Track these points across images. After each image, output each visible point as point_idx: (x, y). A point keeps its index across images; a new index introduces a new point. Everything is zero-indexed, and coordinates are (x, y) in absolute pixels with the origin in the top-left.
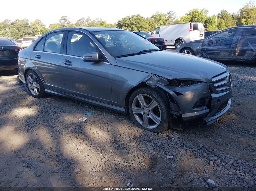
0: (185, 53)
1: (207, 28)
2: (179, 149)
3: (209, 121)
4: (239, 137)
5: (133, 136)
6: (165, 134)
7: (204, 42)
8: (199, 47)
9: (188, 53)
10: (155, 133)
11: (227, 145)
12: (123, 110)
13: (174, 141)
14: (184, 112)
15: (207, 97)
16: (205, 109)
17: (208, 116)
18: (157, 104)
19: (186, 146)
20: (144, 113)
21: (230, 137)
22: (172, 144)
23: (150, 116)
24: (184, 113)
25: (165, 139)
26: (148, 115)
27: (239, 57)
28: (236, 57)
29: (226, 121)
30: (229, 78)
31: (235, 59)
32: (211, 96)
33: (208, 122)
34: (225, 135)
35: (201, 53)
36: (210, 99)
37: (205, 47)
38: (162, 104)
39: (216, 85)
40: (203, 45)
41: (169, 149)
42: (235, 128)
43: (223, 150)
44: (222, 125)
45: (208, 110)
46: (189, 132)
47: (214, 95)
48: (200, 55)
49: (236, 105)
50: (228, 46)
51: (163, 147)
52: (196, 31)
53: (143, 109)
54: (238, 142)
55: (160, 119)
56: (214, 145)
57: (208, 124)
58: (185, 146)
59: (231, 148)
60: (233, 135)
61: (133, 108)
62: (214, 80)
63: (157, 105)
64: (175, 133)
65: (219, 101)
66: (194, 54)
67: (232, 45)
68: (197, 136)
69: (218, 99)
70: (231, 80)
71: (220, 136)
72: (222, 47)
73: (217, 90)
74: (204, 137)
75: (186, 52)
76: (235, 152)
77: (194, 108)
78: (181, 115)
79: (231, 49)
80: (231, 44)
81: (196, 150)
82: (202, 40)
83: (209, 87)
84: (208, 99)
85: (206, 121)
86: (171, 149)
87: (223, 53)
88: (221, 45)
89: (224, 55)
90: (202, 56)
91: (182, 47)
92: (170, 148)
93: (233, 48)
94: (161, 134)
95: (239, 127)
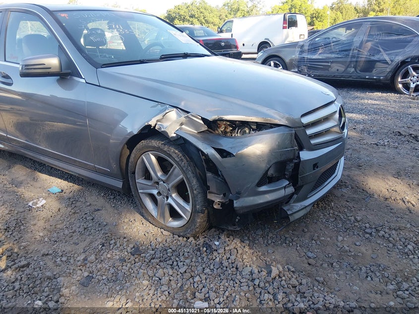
0: (270, 65)
1: (314, 27)
2: (225, 281)
3: (294, 211)
4: (358, 243)
5: (131, 246)
6: (201, 240)
7: (303, 46)
8: (296, 56)
9: (276, 66)
10: (181, 239)
11: (332, 264)
12: (119, 184)
13: (218, 259)
14: (239, 195)
15: (291, 160)
16: (285, 188)
17: (292, 201)
18: (181, 176)
19: (241, 273)
20: (159, 193)
21: (339, 244)
22: (212, 267)
23: (170, 201)
24: (237, 198)
25: (198, 253)
26: (167, 198)
27: (362, 74)
28: (359, 75)
29: (333, 204)
30: (341, 116)
31: (356, 78)
32: (299, 157)
33: (291, 214)
34: (329, 239)
35: (298, 67)
36: (295, 163)
37: (307, 56)
38: (190, 175)
39: (310, 132)
40: (302, 52)
41: (204, 281)
42: (350, 220)
43: (322, 279)
44: (325, 215)
45: (291, 190)
46: (255, 233)
47: (305, 155)
48: (296, 70)
49: (355, 167)
50: (345, 53)
51: (192, 276)
52: (293, 28)
53: (158, 183)
54: (355, 257)
55: (188, 208)
56: (304, 265)
57: (292, 219)
58: (238, 274)
59: (341, 272)
60: (345, 239)
61: (137, 181)
62: (306, 120)
63: (183, 178)
64: (223, 237)
65: (317, 167)
66: (286, 67)
67: (351, 52)
68: (270, 242)
69: (315, 163)
70: (343, 119)
71: (318, 242)
72: (333, 56)
73: (313, 142)
74: (284, 244)
75: (272, 64)
76: (347, 284)
77: (260, 184)
78: (231, 202)
79: (349, 60)
80: (350, 50)
81: (262, 285)
82: (299, 43)
83: (294, 135)
84: (293, 165)
85: (289, 213)
86: (208, 280)
87: (336, 67)
88: (332, 53)
89: (338, 70)
90: (300, 72)
91: (266, 55)
92: (206, 279)
93: (353, 57)
94: (194, 241)
95: (359, 218)
